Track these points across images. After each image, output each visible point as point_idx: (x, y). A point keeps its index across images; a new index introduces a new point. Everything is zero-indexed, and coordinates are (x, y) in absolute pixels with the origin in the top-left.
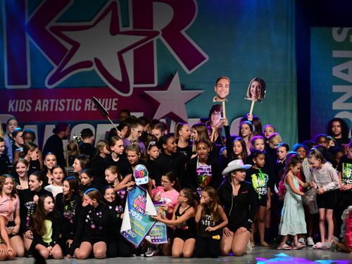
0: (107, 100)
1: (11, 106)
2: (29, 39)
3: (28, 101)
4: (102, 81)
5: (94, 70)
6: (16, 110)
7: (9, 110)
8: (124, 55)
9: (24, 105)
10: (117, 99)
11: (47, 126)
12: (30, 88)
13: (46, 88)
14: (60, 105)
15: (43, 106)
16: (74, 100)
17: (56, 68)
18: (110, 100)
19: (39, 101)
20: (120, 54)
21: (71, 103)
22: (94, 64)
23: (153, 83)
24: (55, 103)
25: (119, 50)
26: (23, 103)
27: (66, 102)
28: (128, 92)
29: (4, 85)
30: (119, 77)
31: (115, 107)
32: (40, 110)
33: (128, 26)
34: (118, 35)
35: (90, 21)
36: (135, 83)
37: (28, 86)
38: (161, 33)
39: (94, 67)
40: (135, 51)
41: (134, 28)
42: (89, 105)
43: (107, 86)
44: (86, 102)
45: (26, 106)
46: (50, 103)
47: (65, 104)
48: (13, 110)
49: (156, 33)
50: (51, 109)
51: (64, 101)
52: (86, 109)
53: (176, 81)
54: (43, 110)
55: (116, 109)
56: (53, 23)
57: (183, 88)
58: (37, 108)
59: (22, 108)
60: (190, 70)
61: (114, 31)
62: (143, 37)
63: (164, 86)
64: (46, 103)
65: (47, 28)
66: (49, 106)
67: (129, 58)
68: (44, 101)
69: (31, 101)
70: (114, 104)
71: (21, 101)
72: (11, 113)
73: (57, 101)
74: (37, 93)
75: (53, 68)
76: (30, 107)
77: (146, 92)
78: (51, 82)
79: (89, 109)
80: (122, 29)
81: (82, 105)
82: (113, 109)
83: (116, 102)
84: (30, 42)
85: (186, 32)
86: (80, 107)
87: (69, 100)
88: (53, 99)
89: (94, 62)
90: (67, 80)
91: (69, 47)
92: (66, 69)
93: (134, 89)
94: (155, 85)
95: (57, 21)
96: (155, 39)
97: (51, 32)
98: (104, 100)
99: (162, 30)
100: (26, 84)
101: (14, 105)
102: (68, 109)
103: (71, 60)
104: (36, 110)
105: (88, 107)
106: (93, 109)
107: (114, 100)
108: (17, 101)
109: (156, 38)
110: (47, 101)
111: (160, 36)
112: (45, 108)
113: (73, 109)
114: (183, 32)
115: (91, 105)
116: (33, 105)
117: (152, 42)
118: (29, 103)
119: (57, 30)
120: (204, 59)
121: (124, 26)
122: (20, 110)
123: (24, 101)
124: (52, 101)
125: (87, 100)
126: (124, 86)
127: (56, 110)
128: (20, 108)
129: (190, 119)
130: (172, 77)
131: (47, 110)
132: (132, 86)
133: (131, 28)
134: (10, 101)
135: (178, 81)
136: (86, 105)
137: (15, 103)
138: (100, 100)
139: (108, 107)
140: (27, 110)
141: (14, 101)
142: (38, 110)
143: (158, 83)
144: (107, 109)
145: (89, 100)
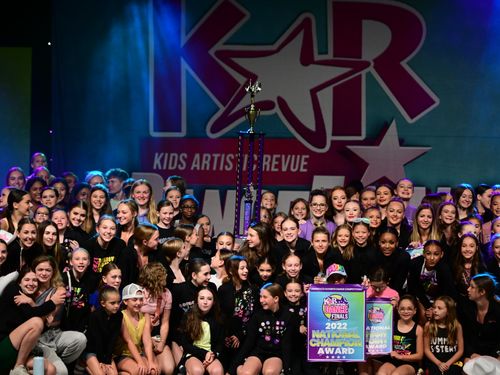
0: (293, 157)
1: (157, 161)
2: (185, 66)
3: (181, 155)
4: (288, 130)
5: (276, 114)
6: (165, 168)
7: (155, 167)
8: (319, 94)
9: (177, 160)
10: (307, 156)
11: (207, 191)
12: (185, 137)
13: (208, 138)
14: (226, 162)
15: (202, 162)
16: (246, 156)
17: (222, 109)
18: (298, 157)
19: (197, 156)
20: (314, 92)
21: (243, 160)
22: (277, 106)
24: (219, 159)
25: (312, 87)
26: (174, 157)
27: (236, 159)
28: (323, 147)
29: (148, 131)
30: (311, 125)
31: (305, 167)
32: (198, 168)
33: (326, 53)
34: (311, 66)
35: (272, 44)
36: (334, 133)
37: (182, 134)
38: (372, 64)
39: (277, 110)
40: (334, 89)
41: (335, 56)
42: (269, 163)
43: (295, 138)
44: (264, 159)
45: (179, 162)
46: (213, 158)
47: (234, 161)
48: (160, 168)
49: (367, 64)
50: (214, 168)
51: (232, 156)
52: (263, 169)
53: (392, 134)
54: (203, 168)
55: (305, 170)
56: (219, 46)
57: (402, 143)
58: (194, 166)
59: (173, 165)
60: (412, 117)
61: (307, 59)
62: (348, 69)
63: (375, 139)
64: (207, 158)
65: (212, 52)
66: (212, 162)
67: (326, 98)
68: (205, 155)
69: (186, 155)
70: (303, 163)
71: (172, 155)
72: (157, 171)
73: (223, 156)
74: (194, 144)
75: (218, 109)
76: (184, 164)
77: (349, 147)
78: (214, 130)
79: (268, 169)
80: (317, 57)
81: (259, 163)
82: (302, 170)
83: (306, 160)
84: (187, 72)
85: (408, 63)
86: (255, 166)
88: (217, 153)
89: (276, 102)
91: (241, 80)
92: (237, 112)
93: (333, 142)
94: (362, 137)
95: (225, 44)
96: (363, 73)
97: (217, 59)
98: (289, 157)
99: (375, 61)
100: (179, 130)
101: (162, 161)
103: (244, 99)
104: (192, 168)
105: (266, 166)
106: (273, 169)
107: (304, 157)
108: (167, 155)
109: (366, 70)
110: (209, 156)
111: (371, 69)
112: (206, 165)
113: (244, 168)
114: (404, 64)
115: (271, 163)
116: (189, 161)
117: (360, 75)
118: (183, 158)
119: (225, 56)
120: (433, 102)
121: (320, 53)
122: (170, 168)
123: (176, 155)
124: (216, 156)
125: (265, 156)
126: (318, 137)
127: (221, 168)
128: (170, 164)
130: (386, 127)
131: (208, 168)
132: (330, 138)
133: (330, 56)
134: (157, 155)
135: (396, 133)
136: (264, 163)
137: (164, 157)
138: (283, 157)
139: (294, 167)
140: (180, 168)
141: (162, 154)
142: (195, 168)
143: (367, 135)
144: (292, 169)
145: (269, 157)
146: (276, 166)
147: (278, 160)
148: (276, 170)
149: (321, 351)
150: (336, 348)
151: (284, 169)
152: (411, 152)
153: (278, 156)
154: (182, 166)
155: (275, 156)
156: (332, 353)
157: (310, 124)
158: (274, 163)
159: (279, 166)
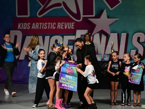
0: (69, 23)
1: (19, 26)
3: (28, 24)
5: (62, 8)
6: (22, 28)
7: (18, 28)
9: (26, 26)
10: (74, 23)
12: (29, 17)
13: (37, 17)
14: (45, 26)
15: (36, 26)
16: (52, 23)
17: (43, 6)
18: (71, 23)
19: (34, 24)
21: (50, 25)
23: (93, 14)
24: (42, 25)
26: (25, 25)
27: (48, 24)
28: (80, 19)
29: (16, 15)
31: (73, 27)
32: (34, 28)
36: (84, 14)
37: (28, 16)
39: (62, 6)
42: (60, 26)
43: (69, 16)
44: (58, 24)
45: (27, 26)
46: (39, 25)
47: (47, 25)
48: (20, 28)
50: (40, 28)
51: (47, 24)
52: (58, 28)
53: (104, 14)
54: (36, 28)
55: (73, 28)
57: (108, 17)
60: (112, 8)
63: (98, 16)
64: (37, 25)
66: (39, 26)
68: (37, 24)
69: (30, 24)
70: (73, 25)
71: (25, 24)
72: (19, 30)
73: (43, 24)
74: (33, 20)
75: (41, 6)
76: (29, 27)
77: (89, 19)
78: (40, 14)
79: (60, 28)
81: (56, 26)
82: (72, 28)
83: (73, 24)
86: (55, 27)
87: (49, 23)
88: (41, 22)
90: (48, 13)
93: (83, 18)
94: (94, 16)
98: (67, 23)
101: (21, 26)
102: (49, 28)
104: (32, 28)
105: (59, 27)
106: (62, 28)
107: (73, 23)
108: (23, 24)
110: (38, 24)
112: (37, 27)
113: (51, 28)
115: (61, 26)
116: (31, 26)
118: (29, 25)
120: (119, 2)
122: (24, 28)
123: (26, 24)
124: (41, 24)
125: (58, 23)
126: (78, 16)
127: (43, 28)
129: (112, 34)
130: (102, 11)
131: (38, 28)
132: (82, 16)
134: (19, 24)
135: (106, 14)
136: (58, 26)
137: (21, 25)
138: (65, 23)
139: (69, 27)
140: (28, 28)
141: (21, 24)
142: (33, 28)
143: (96, 14)
144: (69, 28)
145: (60, 23)
146: (63, 27)
147: (63, 24)
148: (63, 28)
149: (63, 85)
150: (68, 85)
151: (66, 28)
152: (112, 20)
153: (63, 23)
154: (28, 27)
155: (62, 23)
156: (66, 86)
157: (75, 11)
158: (62, 26)
159: (64, 27)
